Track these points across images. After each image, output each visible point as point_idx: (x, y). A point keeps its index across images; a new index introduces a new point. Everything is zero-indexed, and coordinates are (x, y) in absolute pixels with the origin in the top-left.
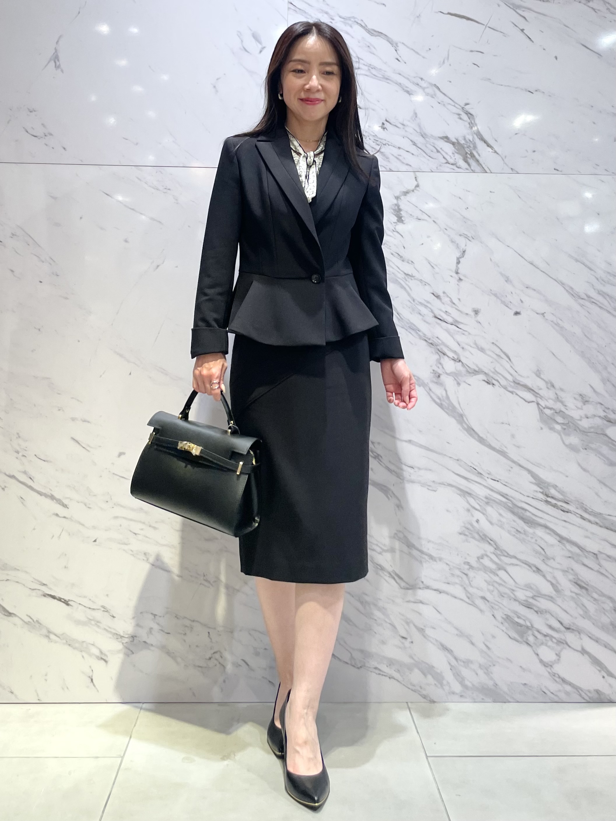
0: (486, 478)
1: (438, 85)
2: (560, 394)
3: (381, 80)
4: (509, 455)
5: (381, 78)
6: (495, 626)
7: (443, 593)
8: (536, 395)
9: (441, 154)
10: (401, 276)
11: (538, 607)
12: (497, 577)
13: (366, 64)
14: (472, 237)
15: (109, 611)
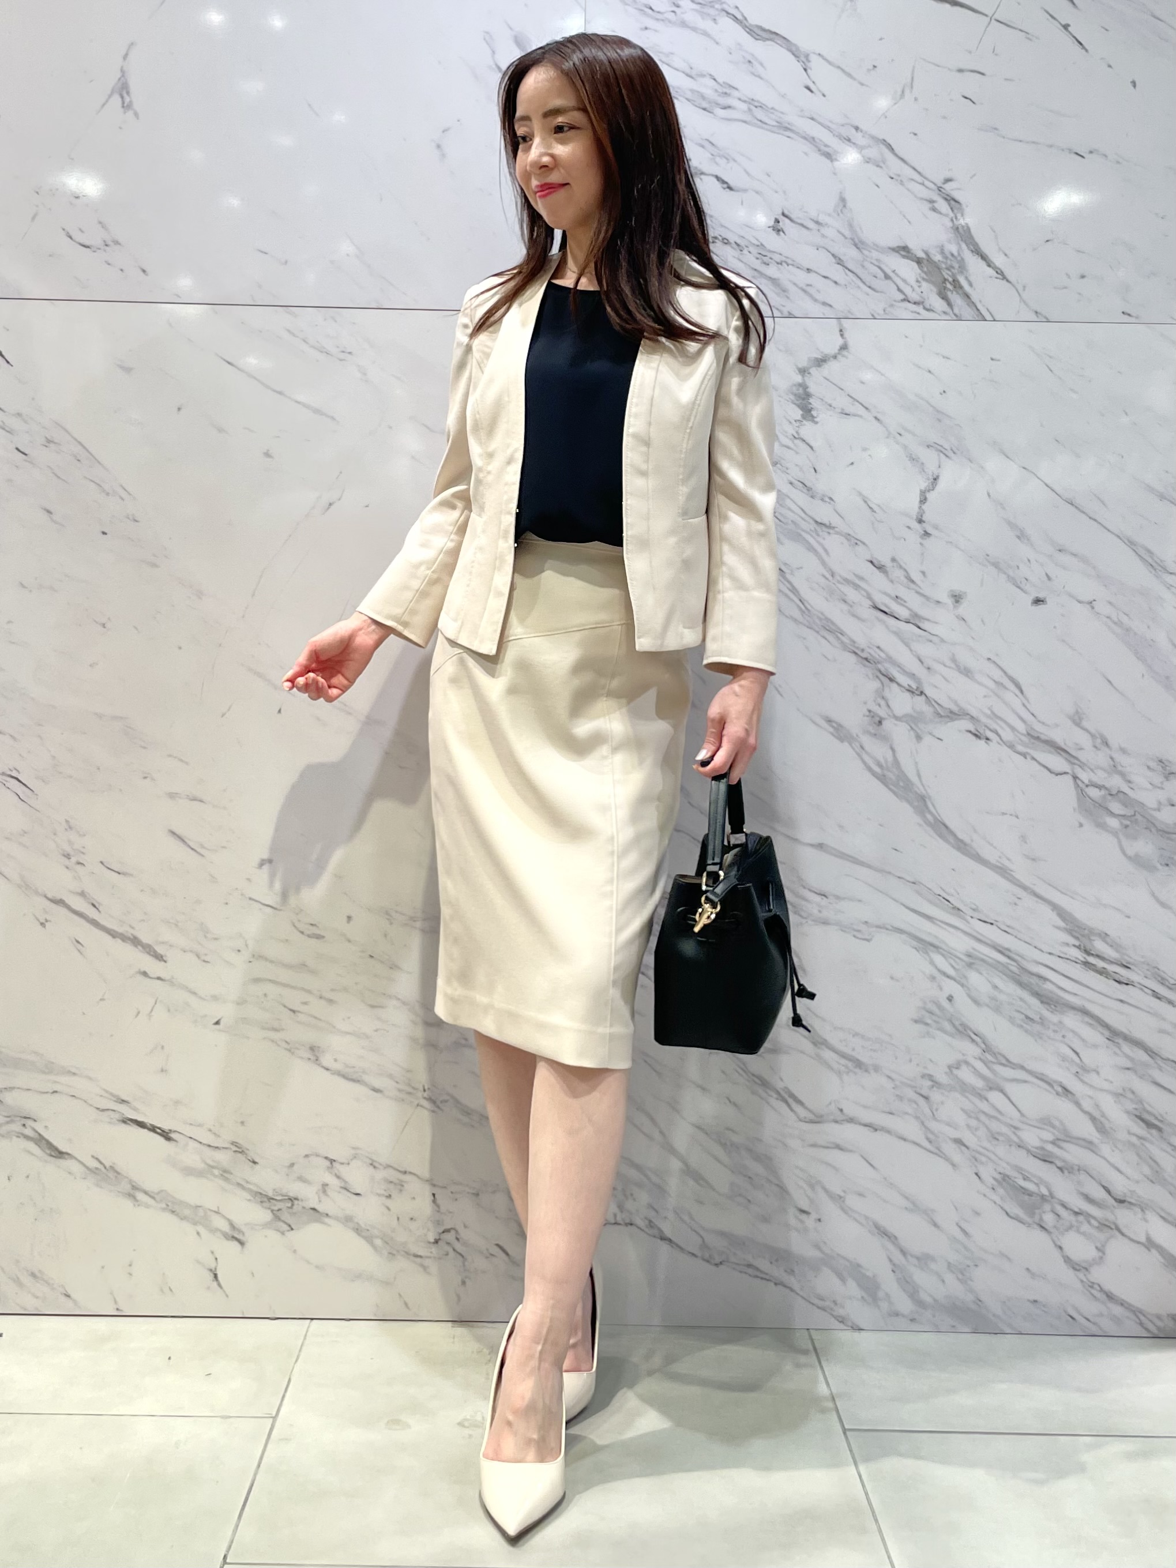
0: (969, 919)
1: (890, 142)
2: (1121, 758)
3: (775, 133)
4: (1017, 876)
5: (773, 126)
6: (978, 1192)
7: (880, 1130)
8: (1072, 760)
9: (895, 284)
10: (807, 526)
11: (1064, 1161)
12: (985, 1102)
13: (742, 98)
14: (952, 450)
15: (245, 1150)
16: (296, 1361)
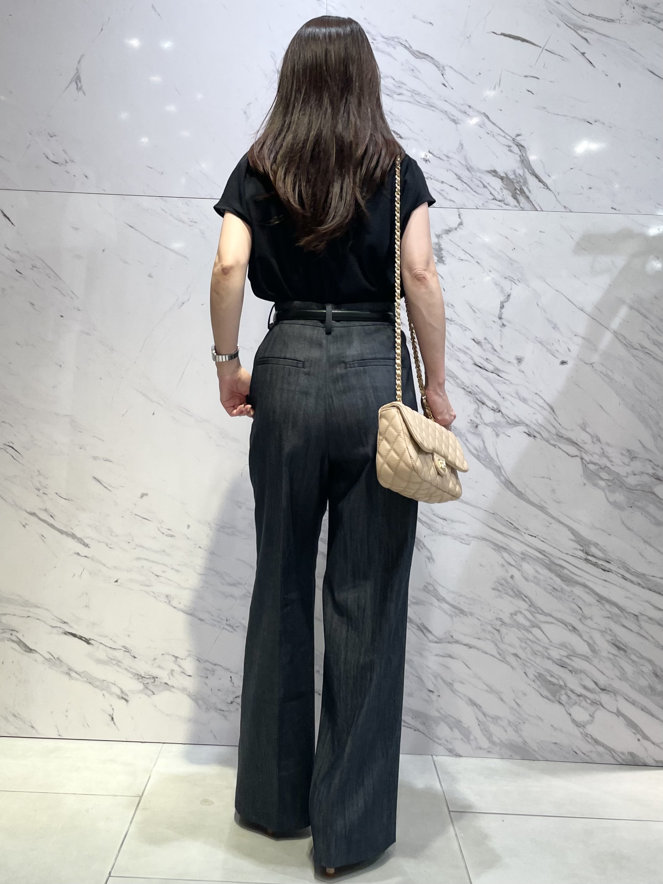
0: (523, 534)
1: (487, 113)
2: (607, 449)
3: (424, 108)
4: (549, 511)
5: (424, 104)
6: (526, 683)
7: (473, 648)
8: (580, 449)
9: (489, 190)
11: (573, 667)
12: (530, 633)
13: (409, 89)
14: (518, 280)
15: (130, 651)
16: (154, 766)
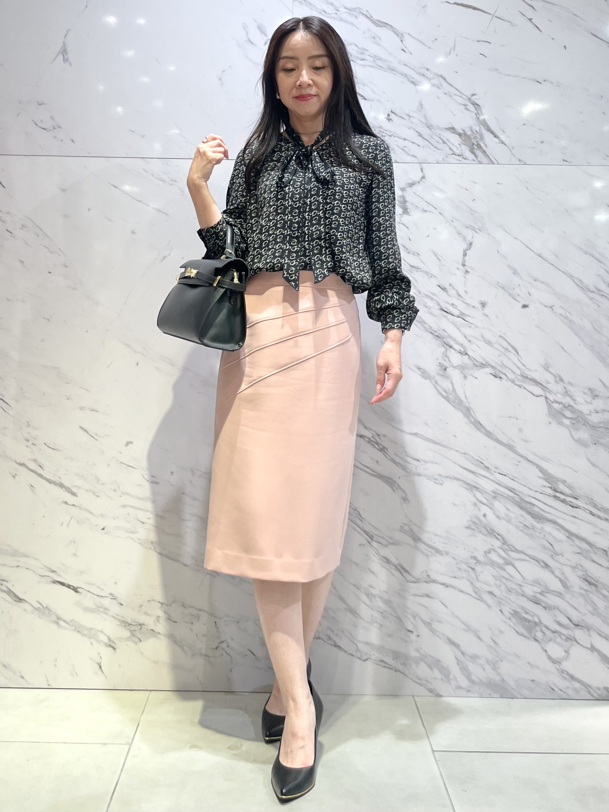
0: (494, 473)
1: (444, 75)
2: (569, 388)
3: (386, 72)
4: (518, 450)
5: (386, 69)
6: (502, 621)
7: (449, 587)
8: (545, 389)
9: (448, 145)
10: (406, 268)
11: (547, 604)
12: (504, 571)
13: (371, 55)
14: (478, 229)
15: (117, 599)
16: (142, 713)
